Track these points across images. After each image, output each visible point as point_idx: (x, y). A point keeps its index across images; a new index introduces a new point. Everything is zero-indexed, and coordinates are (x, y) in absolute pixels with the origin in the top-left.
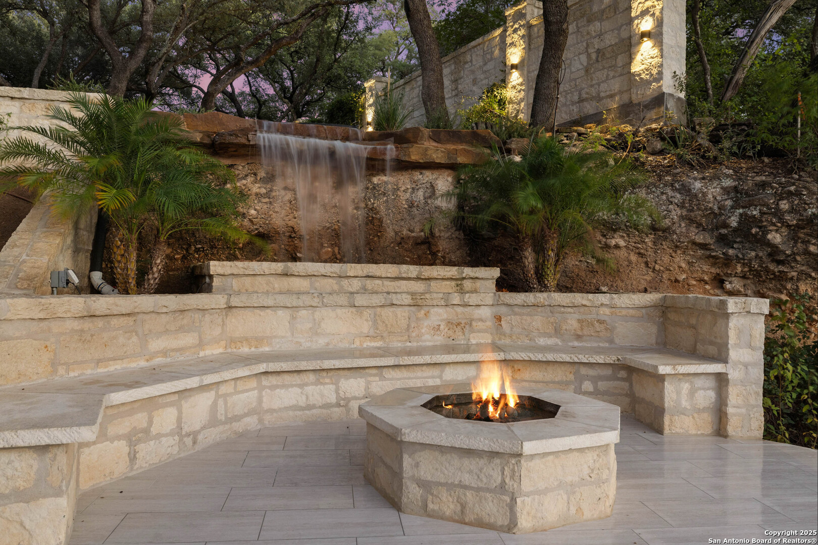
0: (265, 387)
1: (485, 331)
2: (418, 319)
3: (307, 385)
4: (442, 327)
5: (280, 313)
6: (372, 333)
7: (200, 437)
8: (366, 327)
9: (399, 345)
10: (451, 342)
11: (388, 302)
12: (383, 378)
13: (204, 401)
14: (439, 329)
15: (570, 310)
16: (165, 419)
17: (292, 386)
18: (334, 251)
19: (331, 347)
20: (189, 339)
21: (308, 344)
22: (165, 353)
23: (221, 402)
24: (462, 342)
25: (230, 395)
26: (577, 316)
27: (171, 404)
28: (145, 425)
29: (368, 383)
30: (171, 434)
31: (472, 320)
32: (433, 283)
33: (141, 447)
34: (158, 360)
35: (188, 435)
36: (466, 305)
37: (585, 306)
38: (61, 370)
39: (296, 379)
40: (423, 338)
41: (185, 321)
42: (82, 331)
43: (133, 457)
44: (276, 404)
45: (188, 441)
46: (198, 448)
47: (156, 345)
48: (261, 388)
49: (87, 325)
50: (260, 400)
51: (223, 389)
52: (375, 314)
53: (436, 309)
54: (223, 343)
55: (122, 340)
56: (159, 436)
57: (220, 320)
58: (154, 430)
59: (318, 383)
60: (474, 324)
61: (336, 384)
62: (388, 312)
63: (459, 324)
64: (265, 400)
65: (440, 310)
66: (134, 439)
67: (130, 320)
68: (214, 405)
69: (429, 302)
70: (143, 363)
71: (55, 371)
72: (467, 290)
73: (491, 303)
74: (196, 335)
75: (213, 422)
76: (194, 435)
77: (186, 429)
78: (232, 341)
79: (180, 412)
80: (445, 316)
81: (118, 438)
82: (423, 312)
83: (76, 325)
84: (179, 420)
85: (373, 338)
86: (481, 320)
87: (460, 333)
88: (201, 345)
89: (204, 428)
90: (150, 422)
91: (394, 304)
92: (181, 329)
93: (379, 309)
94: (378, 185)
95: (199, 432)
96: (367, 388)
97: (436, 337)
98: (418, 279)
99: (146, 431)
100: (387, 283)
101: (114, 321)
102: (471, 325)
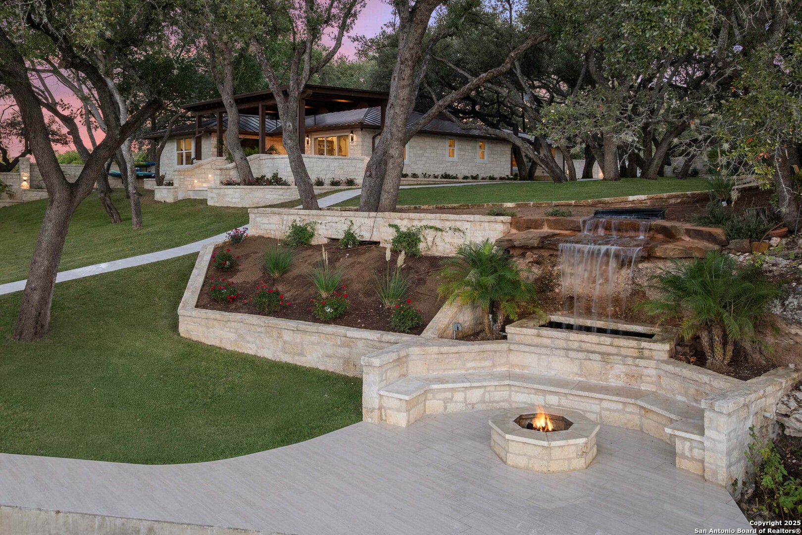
0: (513, 391)
1: (651, 383)
2: (606, 369)
3: (531, 394)
4: (622, 376)
5: (533, 355)
6: (579, 372)
7: (476, 406)
8: (576, 369)
9: (596, 382)
10: (629, 386)
11: (587, 358)
12: (567, 399)
13: (479, 392)
14: (620, 377)
15: (691, 382)
16: (459, 396)
17: (525, 393)
18: (615, 310)
19: (557, 376)
20: (488, 363)
21: (546, 373)
22: (474, 368)
23: (487, 394)
24: (636, 387)
25: (492, 391)
26: (695, 387)
27: (462, 391)
28: (450, 397)
29: (560, 399)
30: (462, 402)
31: (642, 375)
32: (622, 349)
33: (448, 404)
34: (471, 371)
35: (470, 404)
36: (637, 366)
37: (697, 381)
38: (431, 372)
39: (526, 391)
40: (610, 380)
41: (485, 356)
42: (438, 358)
43: (445, 408)
44: (517, 399)
45: (470, 406)
46: (475, 410)
47: (470, 365)
48: (511, 391)
49: (440, 356)
50: (510, 396)
51: (488, 389)
52: (581, 364)
53: (618, 365)
54: (508, 366)
55: (454, 362)
56: (456, 402)
57: (505, 355)
58: (454, 399)
59: (535, 394)
60: (643, 378)
61: (545, 397)
62: (588, 363)
63: (633, 376)
64: (512, 396)
65: (621, 367)
66: (446, 401)
67: (458, 355)
68: (484, 394)
69: (613, 361)
70: (463, 372)
71: (429, 372)
72: (646, 355)
73: (655, 367)
74: (491, 362)
75: (483, 401)
76: (473, 405)
77: (468, 402)
78: (512, 366)
79: (465, 395)
80: (624, 370)
81: (440, 400)
82: (609, 366)
83: (436, 356)
84: (465, 398)
85: (580, 375)
86: (648, 376)
87: (635, 382)
88: (494, 366)
89: (478, 403)
90: (453, 396)
91: (590, 359)
92: (483, 359)
93: (583, 361)
94: (642, 269)
95: (475, 404)
96: (559, 402)
97: (618, 382)
98: (611, 345)
99: (451, 399)
100: (593, 345)
101: (451, 355)
102: (641, 378)
